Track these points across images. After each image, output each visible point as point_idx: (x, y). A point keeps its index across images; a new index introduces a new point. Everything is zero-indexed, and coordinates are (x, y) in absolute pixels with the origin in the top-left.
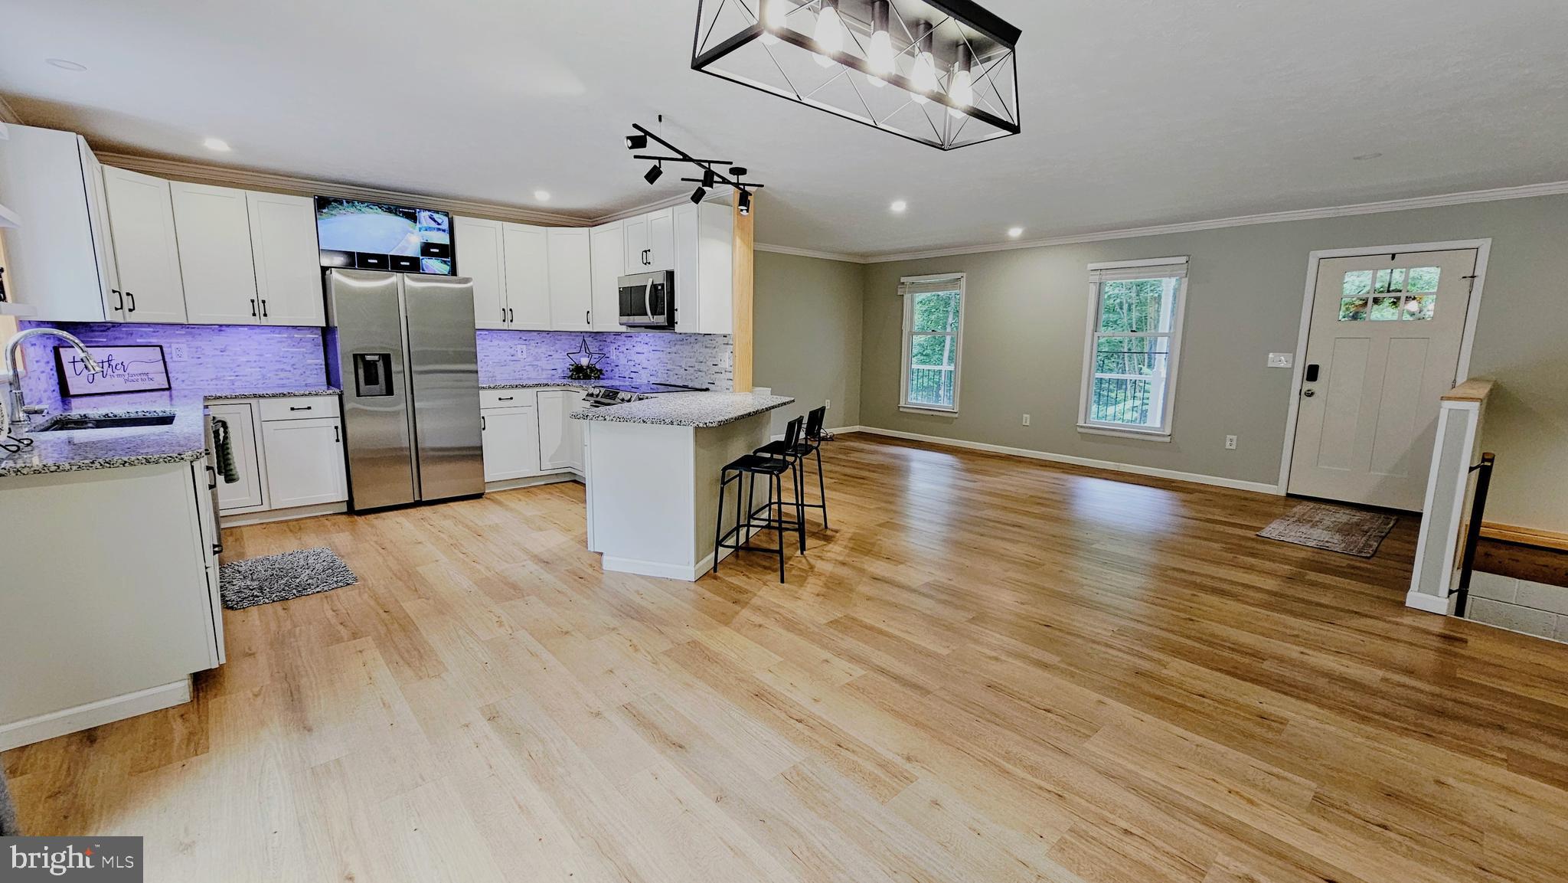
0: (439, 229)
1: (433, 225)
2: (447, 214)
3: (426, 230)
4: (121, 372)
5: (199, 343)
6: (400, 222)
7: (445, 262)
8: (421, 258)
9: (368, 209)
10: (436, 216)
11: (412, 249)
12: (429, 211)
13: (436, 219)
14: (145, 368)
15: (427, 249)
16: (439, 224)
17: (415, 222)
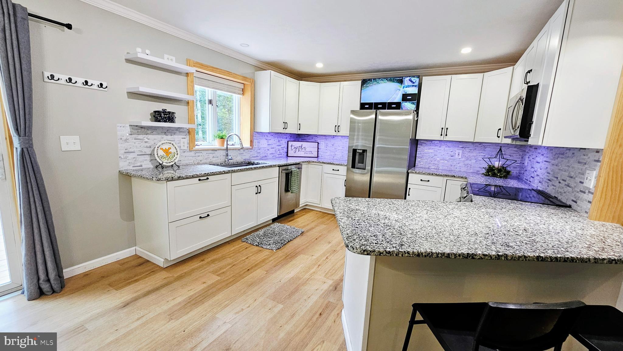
0: (413, 86)
1: (411, 84)
2: (418, 77)
3: (407, 87)
4: (304, 150)
5: (327, 142)
6: (394, 85)
7: (413, 103)
8: (402, 102)
9: (381, 81)
10: (413, 79)
11: (398, 98)
12: (409, 77)
13: (413, 80)
14: (311, 149)
15: (405, 97)
16: (414, 83)
17: (402, 84)
